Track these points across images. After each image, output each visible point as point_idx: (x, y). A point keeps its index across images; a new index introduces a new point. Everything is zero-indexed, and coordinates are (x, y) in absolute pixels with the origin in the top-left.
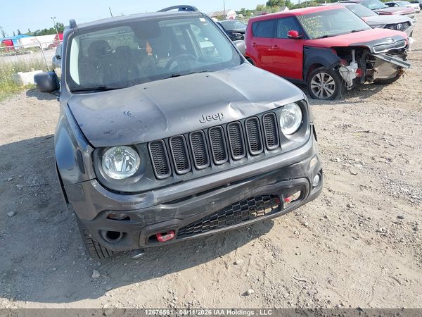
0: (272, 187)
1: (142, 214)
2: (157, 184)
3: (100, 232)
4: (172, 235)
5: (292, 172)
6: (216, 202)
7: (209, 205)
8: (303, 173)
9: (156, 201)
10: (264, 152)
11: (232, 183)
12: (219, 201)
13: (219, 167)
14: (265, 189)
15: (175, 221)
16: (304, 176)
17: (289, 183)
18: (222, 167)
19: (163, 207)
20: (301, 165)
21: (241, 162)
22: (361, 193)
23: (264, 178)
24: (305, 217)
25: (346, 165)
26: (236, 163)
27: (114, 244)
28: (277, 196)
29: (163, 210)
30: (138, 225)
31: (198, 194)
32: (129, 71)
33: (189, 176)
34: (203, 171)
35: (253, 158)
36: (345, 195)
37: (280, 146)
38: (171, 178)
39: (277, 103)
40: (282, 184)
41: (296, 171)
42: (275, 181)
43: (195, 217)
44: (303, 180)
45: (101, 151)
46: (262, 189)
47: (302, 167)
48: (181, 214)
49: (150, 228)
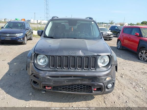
0: (89, 83)
1: (42, 77)
2: (49, 69)
3: (32, 80)
4: (50, 88)
5: (98, 80)
6: (67, 81)
7: (64, 82)
8: (102, 81)
9: (47, 75)
10: (89, 69)
11: (74, 77)
12: (68, 81)
13: (71, 70)
14: (87, 83)
15: (51, 84)
16: (102, 82)
17: (96, 83)
18: (72, 70)
19: (49, 77)
20: (102, 78)
21: (80, 70)
22: (135, 99)
23: (87, 79)
24: (107, 100)
25: (136, 87)
26: (78, 70)
27: (35, 85)
28: (91, 87)
29: (48, 78)
30: (40, 81)
31: (61, 77)
32: (62, 34)
33: (60, 70)
34: (66, 70)
35: (84, 70)
36: (128, 97)
37: (96, 69)
38: (55, 69)
39: (98, 54)
40: (93, 83)
41: (99, 80)
42: (91, 81)
43: (58, 84)
44: (102, 84)
45: (37, 55)
46: (86, 82)
47: (102, 79)
48: (54, 82)
49: (43, 83)
